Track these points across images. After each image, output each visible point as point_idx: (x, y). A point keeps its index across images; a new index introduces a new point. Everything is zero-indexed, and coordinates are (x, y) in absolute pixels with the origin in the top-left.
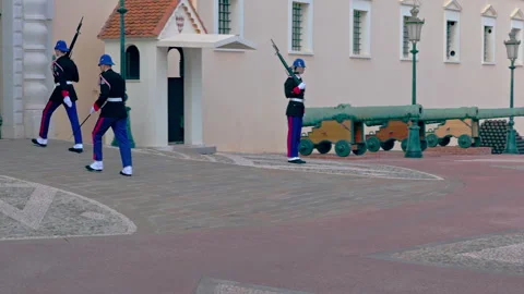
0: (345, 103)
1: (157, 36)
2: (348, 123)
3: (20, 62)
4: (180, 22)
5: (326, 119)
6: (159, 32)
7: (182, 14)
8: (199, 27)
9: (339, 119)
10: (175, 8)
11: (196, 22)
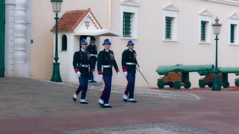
0: (180, 64)
1: (73, 30)
2: (180, 73)
3: (13, 42)
4: (87, 24)
5: (171, 71)
6: (75, 28)
7: (89, 20)
8: (98, 26)
9: (176, 71)
10: (84, 17)
11: (96, 24)
